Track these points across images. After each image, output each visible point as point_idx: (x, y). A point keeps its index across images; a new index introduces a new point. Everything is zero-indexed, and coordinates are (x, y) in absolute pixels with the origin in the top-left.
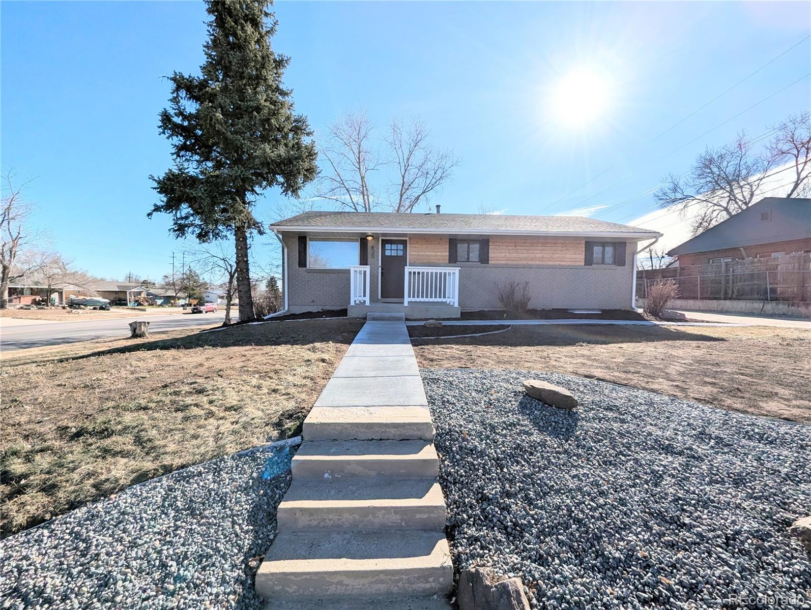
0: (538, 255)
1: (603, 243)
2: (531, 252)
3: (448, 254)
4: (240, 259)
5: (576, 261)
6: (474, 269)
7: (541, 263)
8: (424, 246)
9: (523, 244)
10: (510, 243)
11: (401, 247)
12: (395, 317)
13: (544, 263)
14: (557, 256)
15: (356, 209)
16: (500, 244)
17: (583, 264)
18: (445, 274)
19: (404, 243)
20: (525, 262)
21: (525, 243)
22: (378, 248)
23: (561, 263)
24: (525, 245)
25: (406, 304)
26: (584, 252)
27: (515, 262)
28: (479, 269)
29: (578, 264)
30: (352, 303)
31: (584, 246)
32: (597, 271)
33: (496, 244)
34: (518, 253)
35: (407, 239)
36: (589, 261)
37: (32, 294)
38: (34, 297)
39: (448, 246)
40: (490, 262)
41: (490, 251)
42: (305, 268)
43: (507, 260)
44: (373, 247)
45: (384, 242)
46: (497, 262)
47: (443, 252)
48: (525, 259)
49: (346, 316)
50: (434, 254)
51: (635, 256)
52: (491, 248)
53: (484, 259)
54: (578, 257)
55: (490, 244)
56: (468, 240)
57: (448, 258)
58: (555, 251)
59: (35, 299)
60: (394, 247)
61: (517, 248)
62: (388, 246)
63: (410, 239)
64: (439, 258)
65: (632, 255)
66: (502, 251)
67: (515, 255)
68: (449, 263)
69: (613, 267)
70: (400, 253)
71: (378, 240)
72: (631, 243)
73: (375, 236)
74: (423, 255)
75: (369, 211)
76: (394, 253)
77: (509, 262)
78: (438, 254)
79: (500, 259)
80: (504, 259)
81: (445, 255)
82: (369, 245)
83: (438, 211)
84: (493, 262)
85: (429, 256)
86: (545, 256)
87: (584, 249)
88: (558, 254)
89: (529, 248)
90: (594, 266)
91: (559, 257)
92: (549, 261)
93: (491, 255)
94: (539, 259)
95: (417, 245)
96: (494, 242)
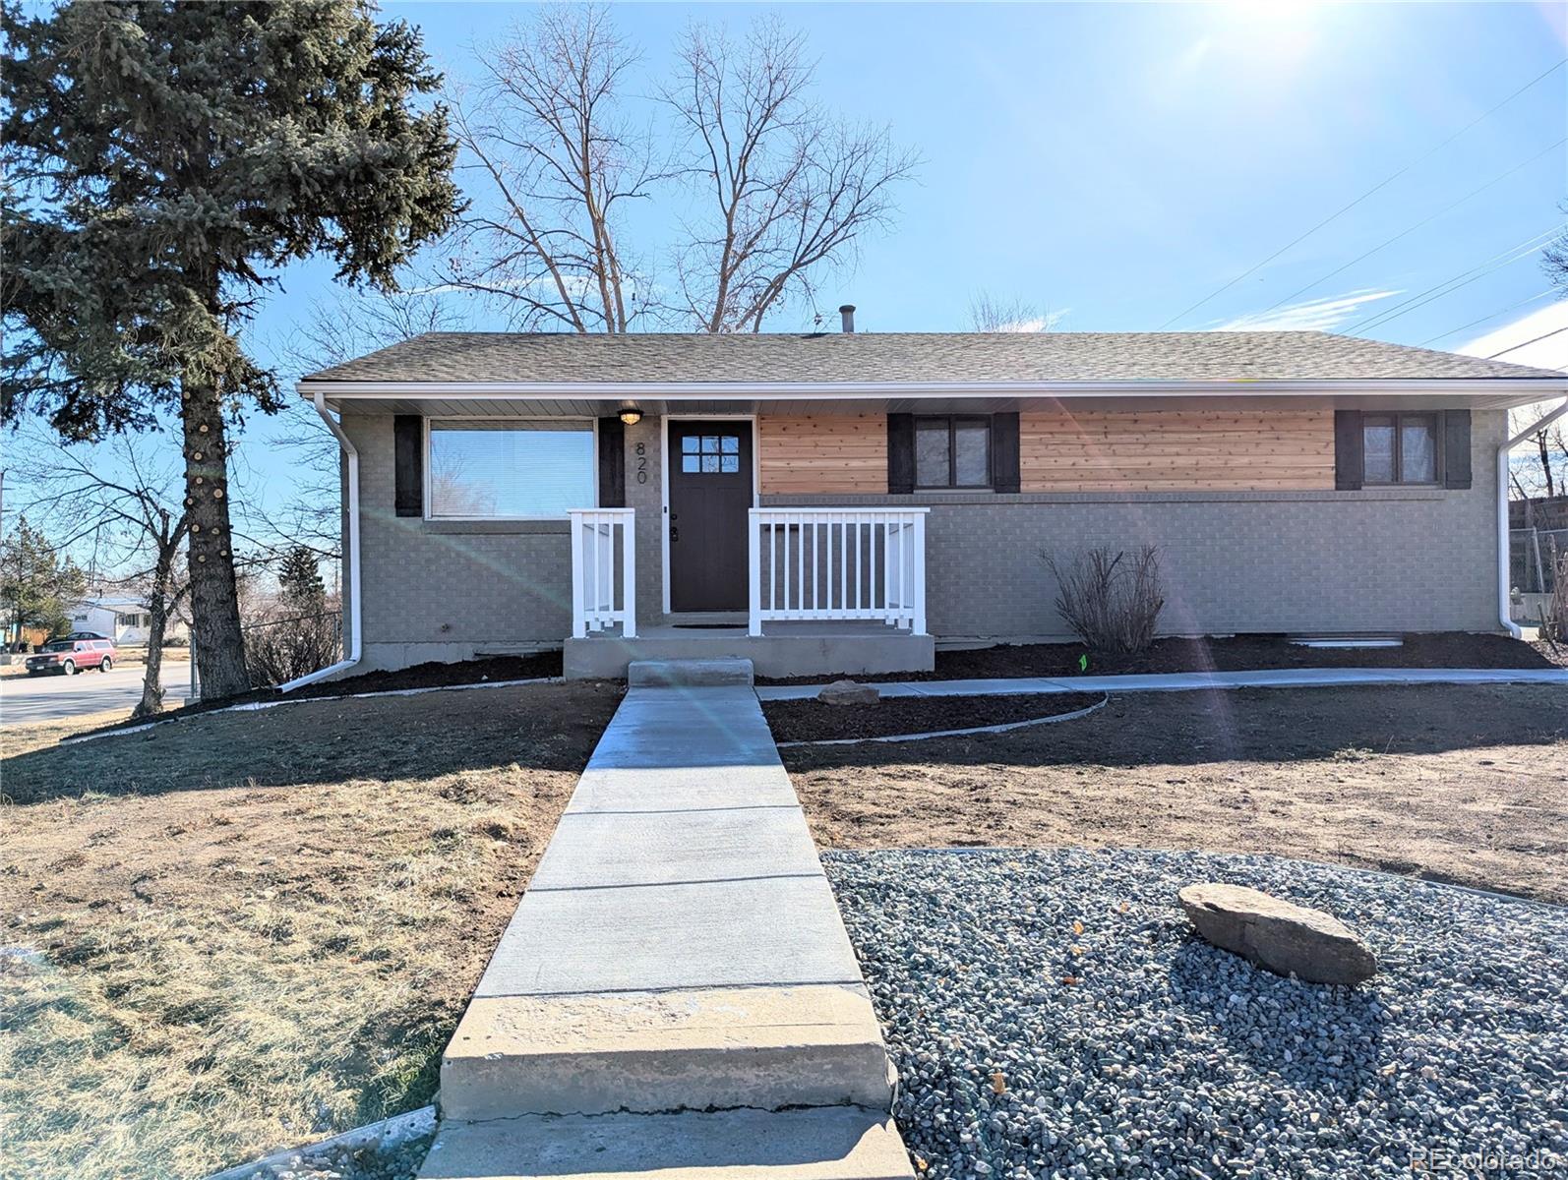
0: (1180, 461)
1: (1396, 414)
2: (1156, 449)
3: (885, 463)
4: (201, 493)
5: (1304, 478)
6: (970, 511)
7: (1189, 485)
8: (808, 440)
9: (1131, 427)
10: (1087, 422)
11: (731, 444)
12: (721, 675)
13: (1202, 485)
14: (1245, 460)
15: (577, 323)
16: (1056, 427)
17: (1332, 484)
18: (880, 528)
19: (742, 431)
20: (1139, 485)
22: (659, 450)
23: (1258, 484)
24: (1137, 427)
25: (755, 630)
26: (1332, 446)
27: (1106, 486)
28: (990, 511)
29: (1314, 484)
30: (579, 632)
31: (1331, 425)
32: (1373, 507)
33: (1038, 428)
34: (1114, 454)
35: (752, 417)
36: (1349, 475)
39: (884, 439)
40: (1023, 487)
41: (1024, 450)
42: (419, 520)
43: (1082, 478)
44: (640, 448)
45: (678, 430)
46: (1048, 485)
47: (870, 458)
48: (1140, 473)
49: (560, 674)
50: (841, 464)
51: (1502, 456)
52: (1030, 442)
53: (1004, 475)
54: (1311, 462)
55: (1023, 427)
56: (952, 416)
57: (885, 476)
60: (709, 444)
61: (1111, 438)
62: (689, 444)
63: (761, 418)
64: (858, 477)
65: (1490, 452)
66: (1064, 449)
67: (1105, 462)
68: (891, 492)
69: (1433, 491)
70: (731, 466)
71: (659, 425)
72: (1485, 413)
73: (647, 411)
74: (806, 470)
75: (622, 329)
76: (711, 465)
77: (1089, 486)
78: (854, 464)
79: (1057, 475)
80: (1071, 475)
81: (877, 469)
82: (630, 439)
83: (848, 327)
84: (1035, 487)
86: (1205, 461)
87: (1331, 437)
88: (1246, 453)
89: (1150, 437)
90: (1368, 491)
91: (1250, 465)
92: (1220, 477)
93: (1027, 463)
94: (1186, 473)
95: (784, 439)
96: (1034, 423)
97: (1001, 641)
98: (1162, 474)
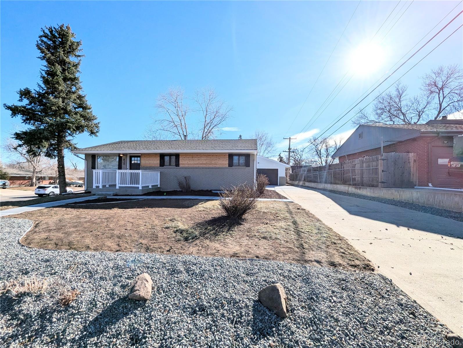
0: (204, 162)
1: (239, 155)
2: (200, 160)
3: (159, 162)
6: (171, 170)
7: (205, 166)
8: (148, 158)
9: (196, 157)
10: (190, 156)
11: (139, 158)
14: (214, 162)
16: (185, 157)
17: (228, 166)
20: (197, 166)
21: (197, 156)
22: (127, 160)
23: (216, 166)
24: (198, 157)
26: (228, 160)
27: (192, 166)
28: (174, 169)
29: (225, 166)
30: (94, 187)
31: (228, 156)
33: (183, 157)
34: (194, 161)
35: (140, 155)
36: (231, 165)
37: (49, 179)
38: (50, 181)
39: (159, 158)
40: (180, 166)
41: (180, 160)
43: (189, 165)
44: (124, 159)
45: (131, 157)
46: (184, 166)
47: (157, 161)
48: (197, 164)
50: (153, 162)
53: (177, 165)
54: (225, 162)
55: (180, 157)
56: (170, 155)
57: (159, 164)
58: (212, 159)
59: (51, 182)
60: (136, 159)
61: (193, 158)
62: (133, 159)
63: (142, 155)
64: (155, 164)
65: (253, 161)
66: (186, 160)
67: (192, 162)
68: (160, 166)
69: (245, 167)
73: (125, 155)
74: (147, 163)
76: (136, 162)
77: (190, 166)
78: (155, 162)
79: (185, 164)
80: (187, 164)
83: (185, 139)
84: (182, 166)
85: (150, 163)
86: (208, 162)
87: (228, 158)
88: (214, 161)
89: (199, 158)
90: (233, 168)
91: (215, 163)
92: (210, 165)
93: (180, 162)
94: (205, 164)
95: (145, 158)
96: (182, 156)
97: (176, 190)
98: (201, 164)
